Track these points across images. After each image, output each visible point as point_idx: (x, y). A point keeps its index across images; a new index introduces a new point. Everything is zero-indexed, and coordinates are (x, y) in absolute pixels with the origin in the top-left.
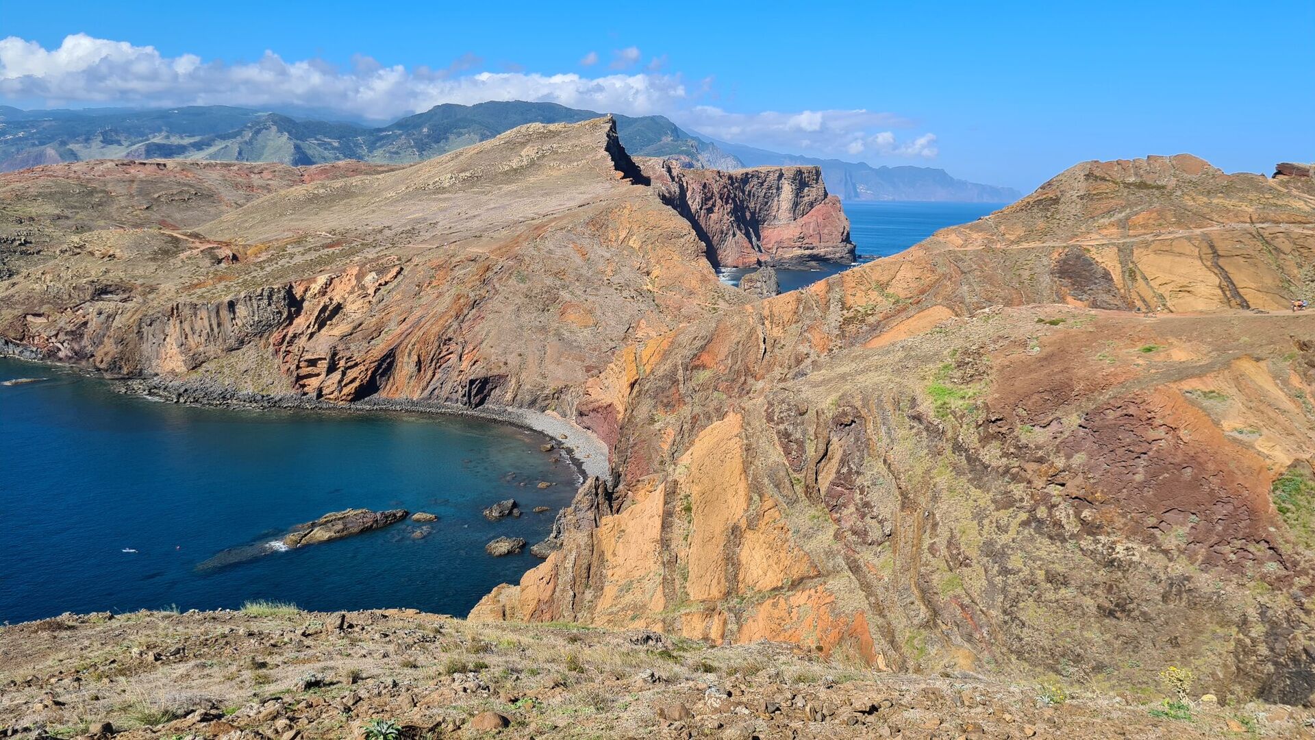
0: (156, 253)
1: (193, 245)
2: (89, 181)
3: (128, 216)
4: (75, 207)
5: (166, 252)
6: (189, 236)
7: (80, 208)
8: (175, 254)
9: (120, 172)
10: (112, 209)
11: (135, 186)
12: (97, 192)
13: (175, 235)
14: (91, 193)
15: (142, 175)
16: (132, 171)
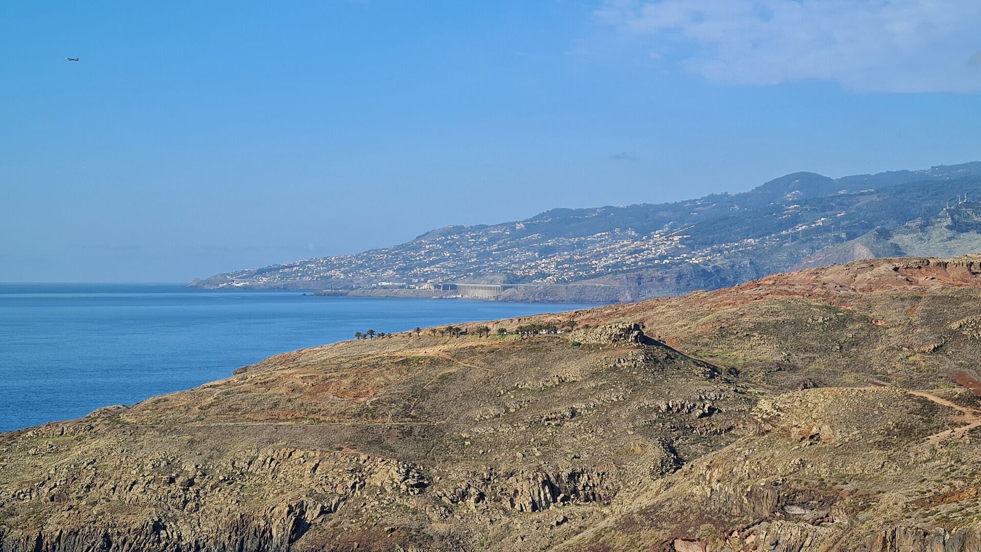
0: (889, 432)
1: (959, 419)
2: (843, 300)
3: (898, 366)
4: (812, 349)
5: (907, 432)
6: (956, 401)
7: (819, 350)
8: (925, 434)
9: (899, 282)
10: (875, 353)
11: (920, 307)
12: (853, 321)
13: (931, 398)
14: (842, 323)
15: (935, 287)
16: (921, 279)
